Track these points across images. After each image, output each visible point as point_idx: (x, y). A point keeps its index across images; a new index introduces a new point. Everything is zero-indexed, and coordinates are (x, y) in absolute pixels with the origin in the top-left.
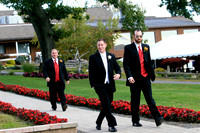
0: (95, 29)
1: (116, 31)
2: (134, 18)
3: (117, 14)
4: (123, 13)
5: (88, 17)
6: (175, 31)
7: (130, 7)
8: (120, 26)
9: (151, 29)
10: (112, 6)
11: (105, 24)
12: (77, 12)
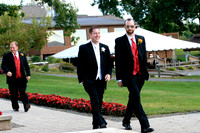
0: (30, 26)
1: (49, 29)
2: (67, 16)
3: (51, 12)
4: (56, 12)
5: (23, 15)
6: (106, 30)
7: (63, 5)
8: (53, 24)
9: (83, 27)
10: (46, 5)
11: (39, 21)
12: (12, 10)
